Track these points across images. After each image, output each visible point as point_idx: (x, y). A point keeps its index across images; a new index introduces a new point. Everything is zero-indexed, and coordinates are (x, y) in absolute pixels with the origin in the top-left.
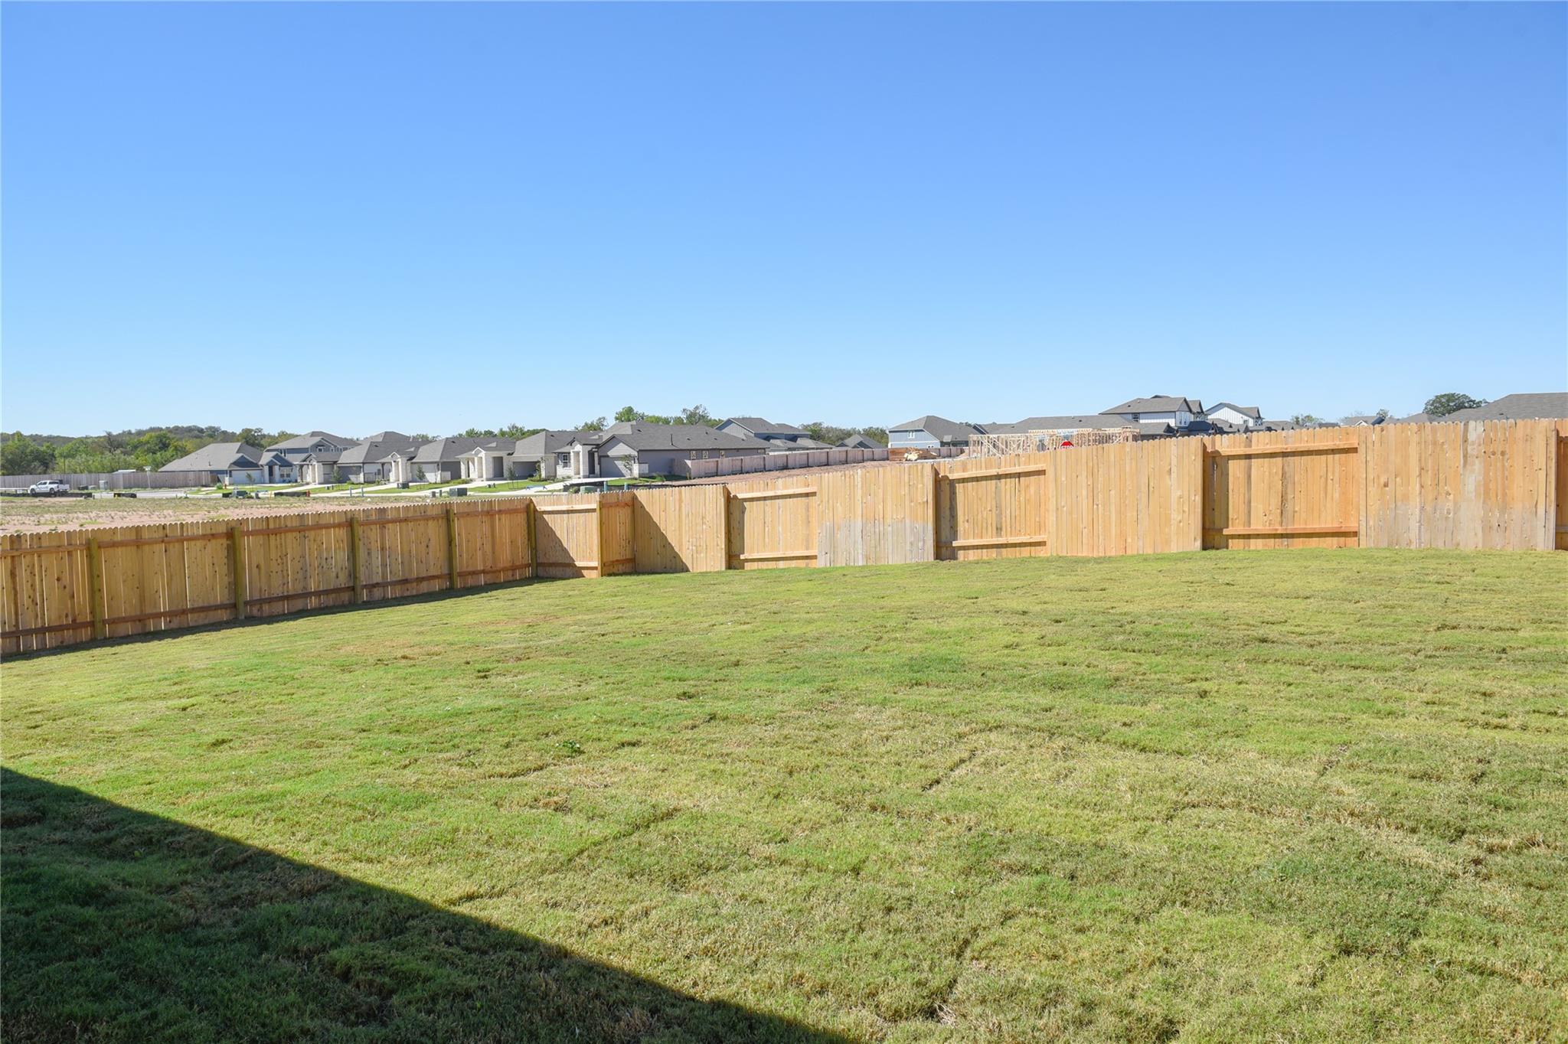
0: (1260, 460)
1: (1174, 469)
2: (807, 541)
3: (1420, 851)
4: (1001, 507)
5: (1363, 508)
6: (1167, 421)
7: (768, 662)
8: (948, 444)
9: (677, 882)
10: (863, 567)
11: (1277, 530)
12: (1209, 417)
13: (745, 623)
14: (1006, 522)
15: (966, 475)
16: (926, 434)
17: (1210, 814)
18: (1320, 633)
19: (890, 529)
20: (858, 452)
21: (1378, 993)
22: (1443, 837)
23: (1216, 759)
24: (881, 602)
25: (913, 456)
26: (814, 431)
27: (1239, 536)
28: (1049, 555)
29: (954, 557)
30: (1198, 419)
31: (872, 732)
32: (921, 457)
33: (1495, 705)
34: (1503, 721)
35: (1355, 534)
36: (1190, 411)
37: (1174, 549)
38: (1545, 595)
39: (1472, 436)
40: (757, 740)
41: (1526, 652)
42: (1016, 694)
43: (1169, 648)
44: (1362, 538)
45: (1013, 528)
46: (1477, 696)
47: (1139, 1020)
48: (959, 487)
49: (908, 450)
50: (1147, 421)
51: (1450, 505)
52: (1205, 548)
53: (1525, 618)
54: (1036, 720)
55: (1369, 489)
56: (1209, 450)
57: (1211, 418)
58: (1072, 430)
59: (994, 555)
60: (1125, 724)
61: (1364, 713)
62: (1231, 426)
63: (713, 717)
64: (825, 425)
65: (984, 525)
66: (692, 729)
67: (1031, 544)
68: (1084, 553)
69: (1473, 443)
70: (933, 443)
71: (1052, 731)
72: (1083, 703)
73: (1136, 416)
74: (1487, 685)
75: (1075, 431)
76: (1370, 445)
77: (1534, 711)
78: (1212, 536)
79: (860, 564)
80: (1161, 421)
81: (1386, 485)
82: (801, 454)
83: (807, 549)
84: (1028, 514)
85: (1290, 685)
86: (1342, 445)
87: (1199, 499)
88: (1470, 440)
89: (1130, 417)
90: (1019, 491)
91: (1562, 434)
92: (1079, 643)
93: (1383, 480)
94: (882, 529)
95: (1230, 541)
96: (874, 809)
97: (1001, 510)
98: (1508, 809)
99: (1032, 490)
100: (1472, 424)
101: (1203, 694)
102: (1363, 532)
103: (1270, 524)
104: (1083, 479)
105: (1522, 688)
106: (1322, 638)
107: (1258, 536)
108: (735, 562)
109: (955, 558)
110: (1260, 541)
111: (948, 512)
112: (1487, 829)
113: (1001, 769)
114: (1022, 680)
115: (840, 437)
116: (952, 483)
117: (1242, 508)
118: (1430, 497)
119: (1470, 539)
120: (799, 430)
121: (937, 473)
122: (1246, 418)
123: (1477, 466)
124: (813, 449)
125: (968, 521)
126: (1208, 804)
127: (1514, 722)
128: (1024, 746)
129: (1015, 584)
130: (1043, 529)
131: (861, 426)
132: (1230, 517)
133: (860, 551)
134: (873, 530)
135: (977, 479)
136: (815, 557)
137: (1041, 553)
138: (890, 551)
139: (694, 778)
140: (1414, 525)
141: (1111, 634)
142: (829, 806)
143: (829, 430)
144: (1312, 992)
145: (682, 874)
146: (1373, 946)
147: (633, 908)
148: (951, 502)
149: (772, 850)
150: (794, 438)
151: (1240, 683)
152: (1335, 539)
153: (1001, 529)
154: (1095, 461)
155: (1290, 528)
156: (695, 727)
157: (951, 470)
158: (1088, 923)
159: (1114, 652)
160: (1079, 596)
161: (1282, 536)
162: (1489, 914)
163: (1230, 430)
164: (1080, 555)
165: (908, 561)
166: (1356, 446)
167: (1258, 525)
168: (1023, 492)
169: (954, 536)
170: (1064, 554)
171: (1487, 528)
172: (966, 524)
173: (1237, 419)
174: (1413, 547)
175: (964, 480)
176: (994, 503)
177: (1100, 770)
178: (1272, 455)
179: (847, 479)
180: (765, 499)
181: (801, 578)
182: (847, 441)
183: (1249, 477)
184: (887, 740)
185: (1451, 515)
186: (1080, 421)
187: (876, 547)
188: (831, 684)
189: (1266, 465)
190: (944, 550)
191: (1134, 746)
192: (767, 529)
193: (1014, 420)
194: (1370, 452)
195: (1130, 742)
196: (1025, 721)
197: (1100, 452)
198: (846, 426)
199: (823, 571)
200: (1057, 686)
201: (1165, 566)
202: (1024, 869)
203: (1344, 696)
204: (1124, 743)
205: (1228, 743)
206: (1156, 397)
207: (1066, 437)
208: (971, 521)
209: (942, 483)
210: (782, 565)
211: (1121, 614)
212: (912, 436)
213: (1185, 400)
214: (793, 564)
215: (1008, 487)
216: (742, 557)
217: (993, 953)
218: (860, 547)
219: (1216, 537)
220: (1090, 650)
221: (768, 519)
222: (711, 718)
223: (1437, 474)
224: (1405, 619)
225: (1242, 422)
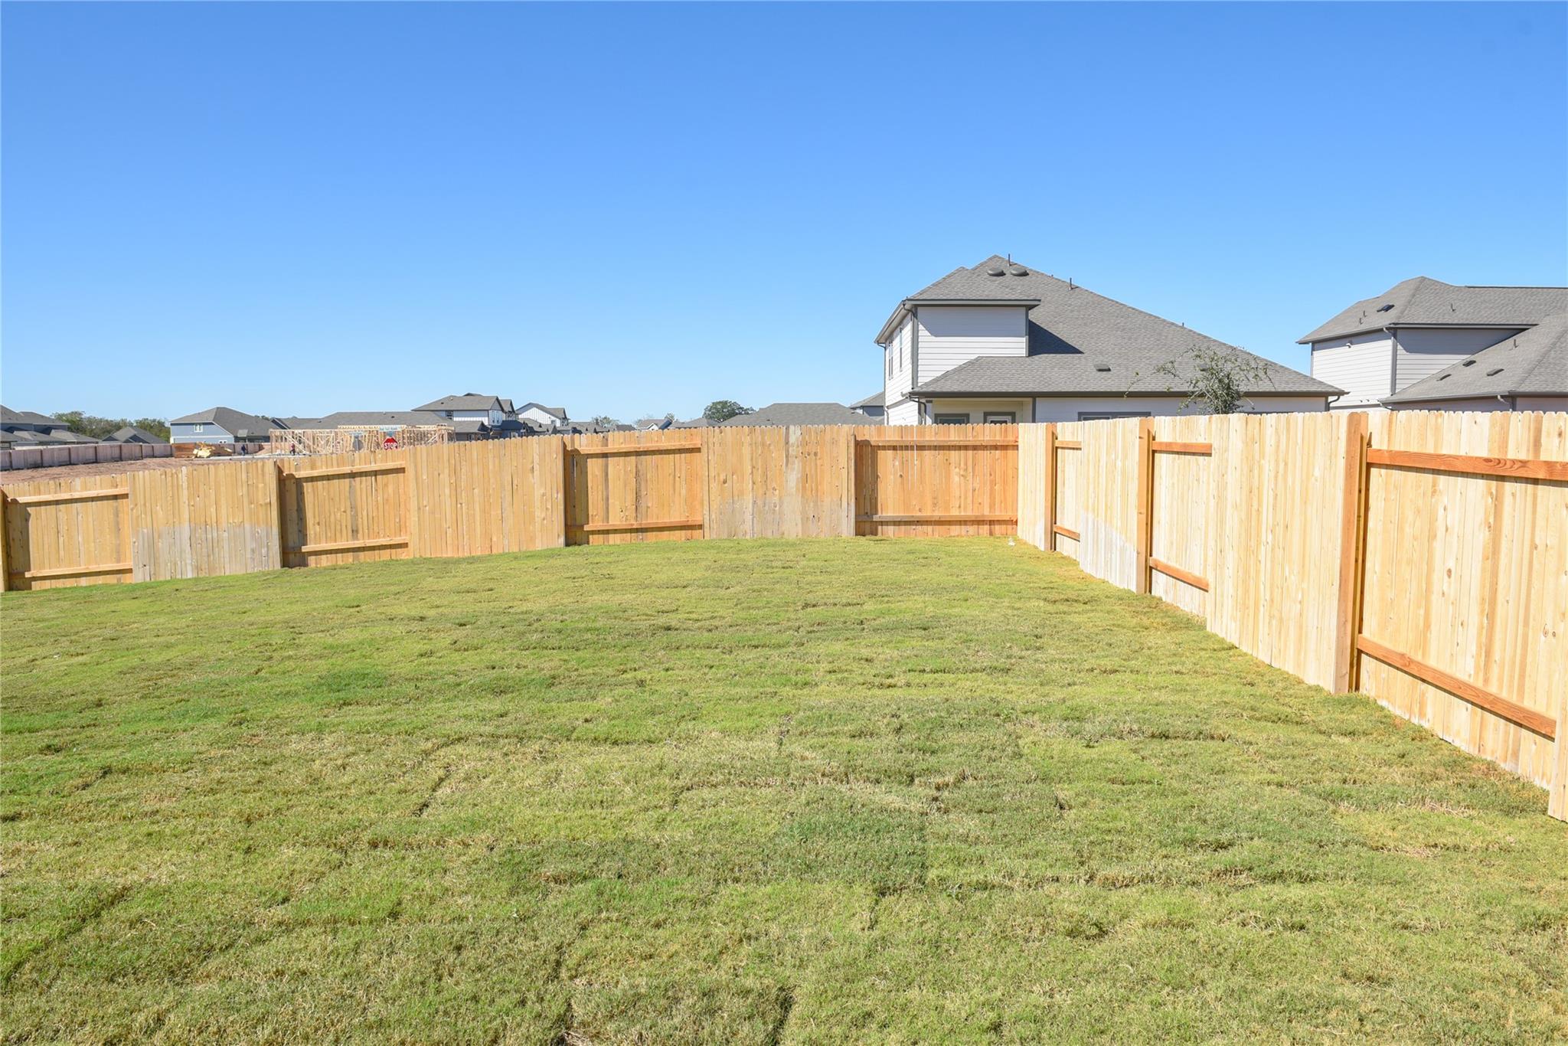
0: (616, 459)
1: (536, 467)
2: (118, 552)
3: (891, 797)
4: (356, 508)
5: (706, 503)
6: (480, 419)
7: (142, 697)
8: (244, 439)
9: (178, 973)
10: (196, 579)
11: (632, 525)
12: (520, 416)
13: (78, 655)
14: (363, 523)
15: (315, 473)
16: (216, 427)
17: (706, 793)
18: (713, 618)
19: (226, 534)
20: (135, 447)
21: (925, 922)
22: (900, 783)
23: (685, 742)
24: (246, 618)
25: (204, 453)
26: (72, 422)
27: (599, 532)
28: (412, 557)
29: (303, 563)
30: (510, 419)
31: (324, 762)
32: (215, 454)
33: (877, 667)
34: (890, 681)
35: (700, 527)
36: (503, 410)
37: (539, 546)
38: (867, 574)
39: (792, 439)
40: (182, 790)
41: (877, 622)
42: (461, 703)
43: (588, 644)
44: (707, 530)
45: (371, 530)
46: (862, 662)
47: (760, 995)
48: (308, 487)
49: (197, 446)
50: (463, 419)
51: (776, 499)
52: (567, 544)
53: (863, 594)
54: (497, 727)
55: (711, 486)
56: (569, 448)
57: (522, 417)
58: (394, 426)
59: (351, 560)
60: (586, 721)
61: (785, 686)
62: (540, 426)
63: (107, 771)
64: (85, 416)
65: (338, 527)
66: (84, 789)
67: (391, 547)
68: (449, 554)
69: (793, 446)
70: (226, 438)
71: (520, 735)
72: (535, 705)
73: (450, 414)
74: (865, 652)
75: (399, 428)
76: (711, 445)
77: (909, 671)
78: (574, 533)
79: (190, 576)
80: (475, 419)
81: (725, 482)
82: (60, 449)
83: (118, 561)
84: (386, 514)
85: (712, 667)
86: (688, 445)
87: (561, 496)
88: (790, 443)
89: (444, 414)
90: (376, 490)
91: (859, 439)
92: (496, 645)
93: (722, 477)
94: (215, 535)
95: (590, 536)
96: (374, 845)
97: (356, 512)
98: (933, 752)
99: (390, 489)
100: (792, 428)
101: (641, 683)
102: (706, 525)
103: (626, 520)
104: (445, 477)
105: (889, 652)
106: (716, 623)
107: (615, 531)
108: (17, 582)
109: (305, 564)
110: (618, 536)
111: (295, 515)
112: (928, 771)
113: (487, 781)
114: (456, 689)
115: (108, 430)
116: (299, 482)
117: (601, 504)
118: (761, 492)
119: (792, 529)
120: (53, 420)
121: (280, 471)
122: (553, 418)
123: (797, 465)
124: (74, 443)
125: (319, 524)
126: (702, 785)
127: (900, 680)
128: (497, 755)
129: (394, 589)
130: (403, 530)
131: (132, 418)
132: (590, 514)
133: (189, 561)
134: (204, 536)
135: (328, 478)
136: (130, 571)
137: (403, 555)
138: (227, 560)
139: (125, 847)
140: (748, 517)
141: (524, 633)
142: (319, 853)
143: (91, 421)
144: (876, 933)
145: (180, 963)
146: (901, 884)
147: (141, 1018)
148: (298, 503)
149: (279, 912)
150: (46, 430)
151: (667, 670)
152: (683, 532)
153: (357, 531)
154: (457, 459)
155: (646, 522)
156: (88, 786)
157: (297, 467)
158: (662, 916)
159: (535, 651)
160: (470, 597)
161: (637, 530)
162: (964, 838)
163: (540, 430)
164: (445, 556)
165: (249, 572)
166: (699, 446)
167: (616, 521)
168: (380, 491)
169: (303, 539)
170: (428, 556)
171: (805, 520)
172: (317, 527)
173: (545, 419)
174: (748, 537)
175: (312, 479)
176: (348, 504)
177: (586, 769)
178: (627, 454)
179: (169, 479)
180: (57, 502)
181: (120, 596)
182: (117, 435)
183: (607, 475)
184: (344, 768)
185: (777, 508)
186: (392, 418)
187: (208, 556)
188: (243, 715)
189: (621, 463)
190: (291, 557)
191: (606, 740)
192: (61, 540)
193: (320, 414)
194: (711, 451)
195: (603, 736)
196: (488, 729)
197: (463, 449)
198: (114, 416)
199: (145, 587)
200: (499, 691)
201: (539, 563)
202: (573, 878)
203: (762, 673)
204: (595, 739)
205: (690, 726)
206: (468, 395)
207: (390, 434)
208: (323, 523)
209: (287, 482)
210: (84, 582)
211: (522, 613)
212: (199, 429)
213: (497, 399)
214: (100, 580)
215: (364, 485)
216: (28, 575)
217: (589, 968)
218: (188, 556)
219: (578, 534)
220: (510, 651)
221: (63, 528)
222: (105, 773)
223: (765, 474)
224: (776, 601)
225: (550, 422)
